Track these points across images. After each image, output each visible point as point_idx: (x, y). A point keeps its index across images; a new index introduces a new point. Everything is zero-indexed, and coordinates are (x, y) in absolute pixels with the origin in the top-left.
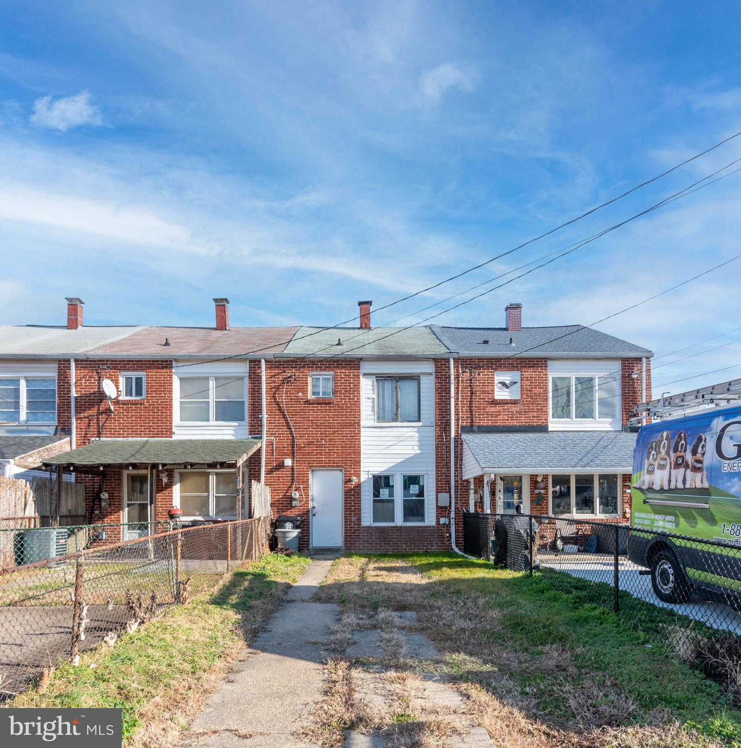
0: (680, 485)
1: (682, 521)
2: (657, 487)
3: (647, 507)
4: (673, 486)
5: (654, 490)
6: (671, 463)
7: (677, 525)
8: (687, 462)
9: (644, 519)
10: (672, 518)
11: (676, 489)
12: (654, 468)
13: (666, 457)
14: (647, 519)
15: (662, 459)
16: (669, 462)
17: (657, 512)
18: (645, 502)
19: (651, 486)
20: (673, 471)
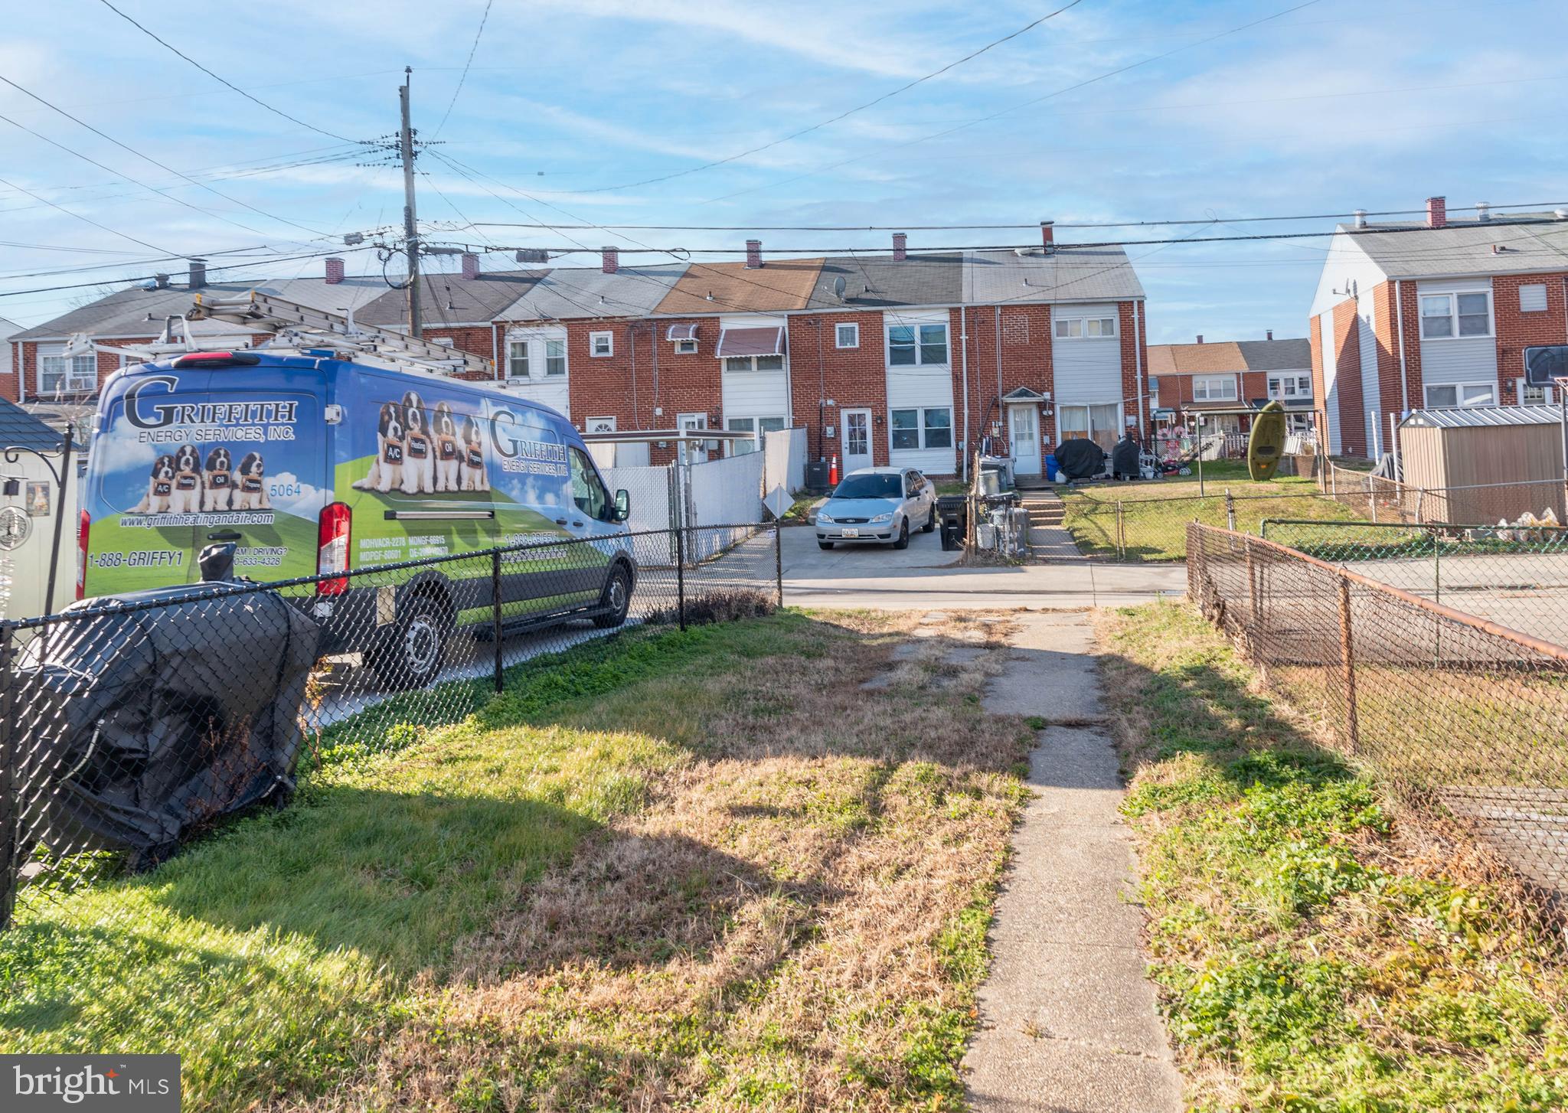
0: (453, 486)
1: (456, 539)
2: (410, 487)
3: (395, 525)
4: (441, 487)
5: (404, 493)
6: (434, 450)
7: (451, 546)
8: (460, 452)
9: (383, 549)
10: (440, 539)
11: (447, 491)
12: (400, 453)
13: (423, 437)
14: (391, 548)
15: (416, 440)
16: (430, 447)
17: (411, 533)
18: (390, 516)
19: (396, 486)
20: (439, 463)
